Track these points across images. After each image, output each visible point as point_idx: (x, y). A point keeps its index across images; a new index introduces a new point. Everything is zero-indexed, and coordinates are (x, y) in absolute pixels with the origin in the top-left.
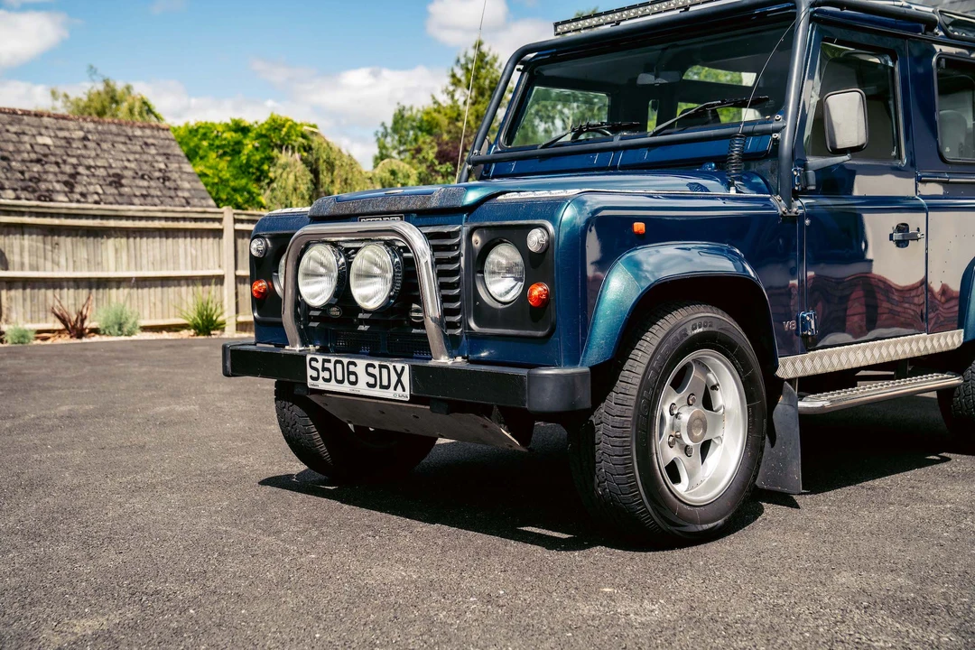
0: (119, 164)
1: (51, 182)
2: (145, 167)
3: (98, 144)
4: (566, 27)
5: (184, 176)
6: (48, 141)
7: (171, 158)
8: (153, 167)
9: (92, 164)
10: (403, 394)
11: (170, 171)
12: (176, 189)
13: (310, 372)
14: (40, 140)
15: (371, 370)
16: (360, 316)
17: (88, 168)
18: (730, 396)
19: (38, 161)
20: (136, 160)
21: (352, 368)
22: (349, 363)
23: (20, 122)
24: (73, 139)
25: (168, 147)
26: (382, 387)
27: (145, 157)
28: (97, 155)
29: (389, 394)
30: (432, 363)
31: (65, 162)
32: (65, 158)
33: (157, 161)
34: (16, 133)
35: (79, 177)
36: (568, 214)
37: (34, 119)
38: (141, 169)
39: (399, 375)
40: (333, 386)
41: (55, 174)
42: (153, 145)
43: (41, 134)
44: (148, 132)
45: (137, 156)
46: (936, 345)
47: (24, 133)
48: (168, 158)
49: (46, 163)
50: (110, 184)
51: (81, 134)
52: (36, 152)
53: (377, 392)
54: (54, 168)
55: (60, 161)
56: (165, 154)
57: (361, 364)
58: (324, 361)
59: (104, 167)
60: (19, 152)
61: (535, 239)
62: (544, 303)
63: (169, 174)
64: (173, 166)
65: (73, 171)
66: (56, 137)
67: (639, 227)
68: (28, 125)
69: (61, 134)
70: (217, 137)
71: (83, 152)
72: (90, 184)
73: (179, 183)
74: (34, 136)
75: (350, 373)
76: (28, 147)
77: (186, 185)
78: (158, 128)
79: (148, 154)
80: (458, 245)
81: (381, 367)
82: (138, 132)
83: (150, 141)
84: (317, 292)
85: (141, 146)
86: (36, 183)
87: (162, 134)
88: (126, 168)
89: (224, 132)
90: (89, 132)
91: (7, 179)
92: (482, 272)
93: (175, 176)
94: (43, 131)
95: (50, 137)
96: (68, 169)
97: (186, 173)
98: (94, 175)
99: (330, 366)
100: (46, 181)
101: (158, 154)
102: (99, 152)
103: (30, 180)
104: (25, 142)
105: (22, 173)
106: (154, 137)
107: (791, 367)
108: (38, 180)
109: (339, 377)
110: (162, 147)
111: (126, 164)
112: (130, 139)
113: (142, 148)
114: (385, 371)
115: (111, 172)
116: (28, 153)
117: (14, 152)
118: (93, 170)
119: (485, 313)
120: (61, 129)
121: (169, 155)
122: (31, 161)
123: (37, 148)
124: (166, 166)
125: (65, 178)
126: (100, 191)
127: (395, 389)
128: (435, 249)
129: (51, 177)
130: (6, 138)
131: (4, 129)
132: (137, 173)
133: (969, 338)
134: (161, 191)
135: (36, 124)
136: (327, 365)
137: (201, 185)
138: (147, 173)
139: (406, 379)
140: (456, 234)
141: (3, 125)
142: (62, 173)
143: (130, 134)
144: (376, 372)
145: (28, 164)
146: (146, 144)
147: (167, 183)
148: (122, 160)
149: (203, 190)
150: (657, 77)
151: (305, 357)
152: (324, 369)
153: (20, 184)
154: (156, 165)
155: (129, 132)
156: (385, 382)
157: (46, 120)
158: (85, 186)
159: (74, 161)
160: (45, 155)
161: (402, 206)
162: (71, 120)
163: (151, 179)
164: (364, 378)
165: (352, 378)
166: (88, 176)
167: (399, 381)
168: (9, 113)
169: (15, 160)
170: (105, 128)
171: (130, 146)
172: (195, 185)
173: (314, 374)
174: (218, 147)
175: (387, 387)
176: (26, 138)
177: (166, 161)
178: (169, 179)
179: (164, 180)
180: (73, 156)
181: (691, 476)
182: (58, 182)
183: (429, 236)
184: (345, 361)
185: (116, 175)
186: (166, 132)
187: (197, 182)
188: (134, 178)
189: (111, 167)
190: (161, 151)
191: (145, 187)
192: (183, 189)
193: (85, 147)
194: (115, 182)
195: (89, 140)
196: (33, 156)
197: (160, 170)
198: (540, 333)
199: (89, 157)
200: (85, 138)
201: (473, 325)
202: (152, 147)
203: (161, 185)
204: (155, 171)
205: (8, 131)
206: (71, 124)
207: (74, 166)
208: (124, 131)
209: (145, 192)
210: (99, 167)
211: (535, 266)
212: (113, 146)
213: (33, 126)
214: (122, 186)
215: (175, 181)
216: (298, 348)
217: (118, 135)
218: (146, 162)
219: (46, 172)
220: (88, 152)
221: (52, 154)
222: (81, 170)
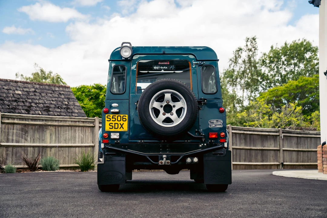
0: (49, 102)
1: (20, 110)
2: (60, 103)
3: (40, 94)
5: (76, 107)
6: (20, 92)
7: (70, 99)
8: (63, 103)
9: (38, 102)
11: (70, 105)
12: (72, 113)
14: (17, 92)
17: (36, 104)
19: (15, 101)
20: (56, 100)
23: (9, 85)
24: (30, 92)
25: (69, 95)
27: (59, 99)
28: (40, 98)
31: (26, 101)
32: (26, 99)
33: (64, 101)
34: (7, 89)
35: (32, 108)
37: (15, 83)
38: (58, 104)
41: (22, 106)
42: (63, 94)
43: (17, 90)
44: (61, 89)
45: (56, 99)
47: (10, 90)
48: (69, 100)
49: (19, 101)
50: (45, 111)
51: (33, 90)
52: (15, 97)
54: (22, 104)
55: (24, 101)
56: (68, 98)
59: (42, 103)
60: (8, 97)
63: (69, 106)
64: (71, 103)
65: (29, 105)
66: (23, 91)
68: (12, 86)
69: (25, 90)
70: (89, 91)
71: (34, 97)
72: (37, 110)
73: (73, 110)
74: (14, 90)
76: (12, 95)
77: (76, 111)
78: (65, 87)
79: (61, 98)
82: (57, 89)
83: (62, 92)
85: (58, 94)
86: (14, 110)
87: (67, 90)
88: (51, 104)
89: (92, 89)
90: (37, 89)
91: (3, 108)
93: (72, 107)
94: (18, 88)
95: (21, 91)
96: (27, 104)
97: (76, 106)
98: (38, 107)
100: (18, 109)
101: (64, 98)
102: (40, 97)
103: (12, 109)
104: (10, 93)
105: (9, 106)
106: (63, 91)
108: (15, 109)
110: (67, 95)
111: (52, 102)
112: (54, 92)
113: (58, 95)
115: (45, 105)
116: (11, 97)
117: (6, 97)
118: (38, 105)
120: (25, 88)
121: (69, 98)
122: (13, 101)
123: (15, 96)
124: (68, 103)
125: (26, 108)
126: (41, 113)
129: (20, 107)
130: (3, 91)
131: (2, 88)
132: (56, 106)
134: (66, 113)
135: (15, 86)
137: (82, 111)
138: (60, 106)
141: (2, 86)
142: (25, 106)
143: (54, 90)
145: (11, 102)
146: (60, 94)
147: (68, 110)
148: (50, 101)
149: (83, 113)
153: (7, 110)
154: (64, 102)
155: (53, 89)
157: (19, 84)
158: (34, 111)
159: (30, 101)
160: (19, 99)
162: (30, 84)
163: (62, 108)
166: (35, 107)
168: (5, 81)
169: (6, 100)
170: (44, 87)
171: (53, 95)
172: (80, 111)
174: (90, 95)
176: (11, 91)
177: (68, 101)
178: (69, 108)
179: (67, 109)
180: (30, 99)
182: (23, 109)
185: (47, 107)
186: (68, 89)
187: (81, 110)
188: (55, 108)
189: (45, 103)
190: (66, 97)
191: (59, 112)
192: (75, 113)
193: (35, 95)
194: (47, 110)
195: (36, 92)
196: (14, 99)
197: (66, 105)
199: (36, 99)
200: (35, 91)
202: (63, 95)
203: (66, 111)
204: (64, 105)
205: (4, 88)
206: (29, 86)
207: (30, 103)
208: (51, 88)
209: (59, 114)
210: (40, 103)
212: (47, 95)
213: (14, 86)
214: (50, 111)
215: (72, 109)
217: (49, 90)
218: (60, 101)
219: (18, 105)
220: (36, 97)
221: (21, 98)
222: (33, 104)
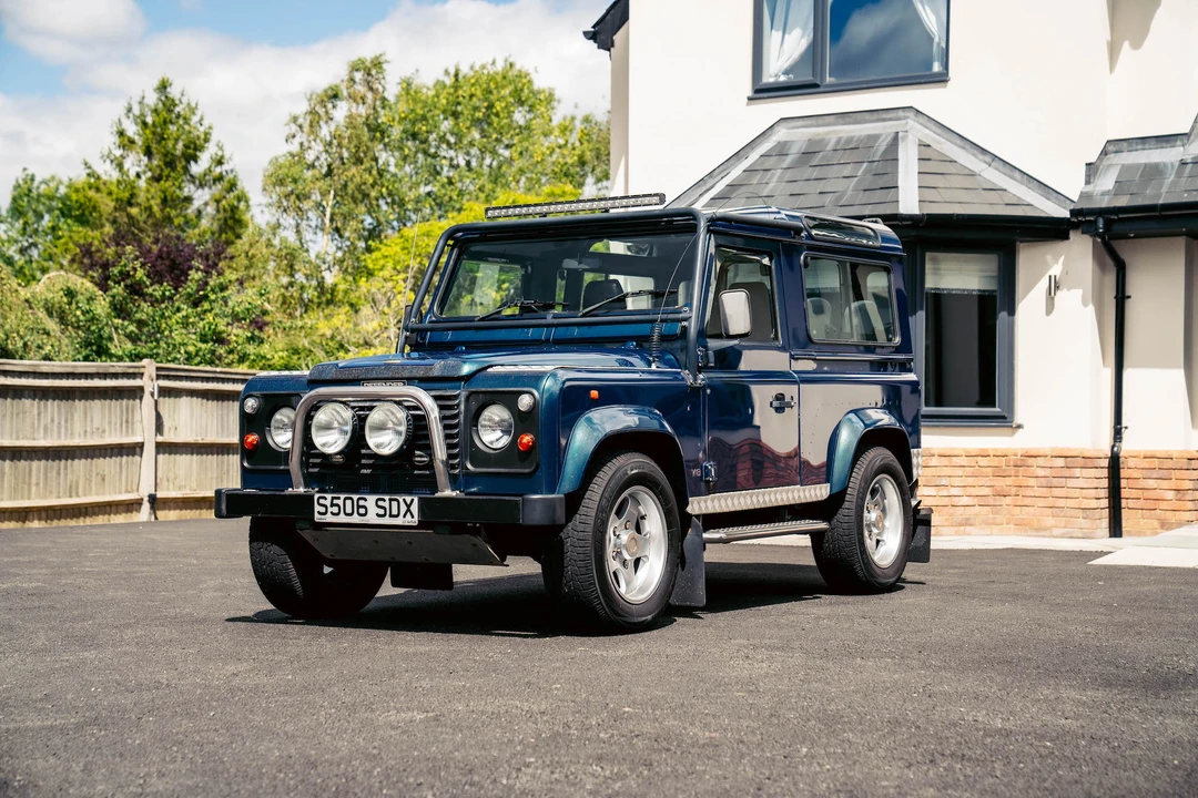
4: (496, 213)
10: (413, 520)
13: (317, 508)
15: (380, 503)
16: (363, 461)
18: (655, 524)
21: (361, 503)
22: (359, 499)
26: (391, 516)
29: (399, 521)
30: (438, 495)
36: (547, 383)
39: (408, 506)
40: (342, 519)
46: (808, 495)
53: (387, 521)
57: (371, 499)
58: (333, 498)
61: (525, 402)
62: (530, 450)
67: (594, 394)
75: (359, 507)
80: (458, 405)
81: (391, 500)
84: (331, 442)
92: (476, 426)
99: (340, 502)
107: (698, 505)
109: (349, 510)
114: (394, 504)
119: (479, 457)
127: (404, 516)
128: (441, 408)
133: (834, 491)
136: (335, 502)
139: (415, 508)
140: (456, 397)
144: (386, 504)
150: (580, 263)
151: (313, 496)
152: (332, 505)
156: (395, 512)
161: (406, 374)
164: (373, 510)
165: (362, 511)
167: (409, 510)
173: (323, 510)
175: (397, 516)
181: (628, 584)
183: (436, 398)
184: (355, 497)
198: (526, 471)
201: (469, 466)
211: (523, 421)
216: (302, 490)
